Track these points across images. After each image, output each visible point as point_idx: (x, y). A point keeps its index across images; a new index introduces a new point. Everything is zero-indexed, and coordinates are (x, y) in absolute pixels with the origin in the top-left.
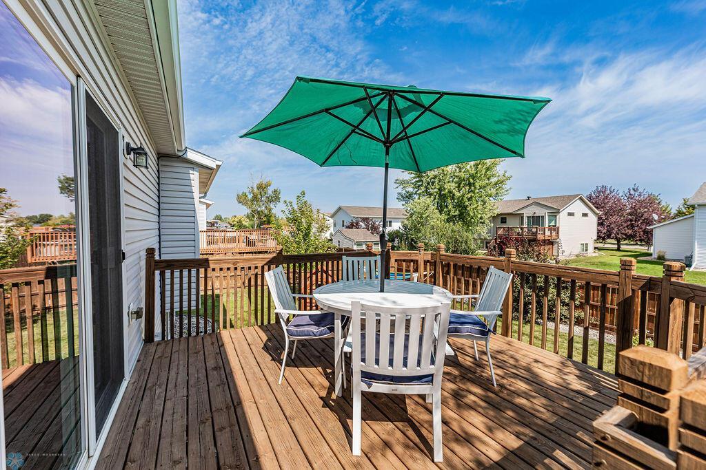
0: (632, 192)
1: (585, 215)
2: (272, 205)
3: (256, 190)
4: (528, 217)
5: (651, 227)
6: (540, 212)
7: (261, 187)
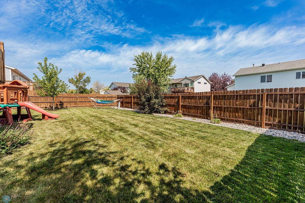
0: (224, 75)
1: (205, 83)
2: (86, 84)
3: (78, 77)
4: (184, 84)
5: (226, 87)
6: (188, 82)
7: (81, 76)
